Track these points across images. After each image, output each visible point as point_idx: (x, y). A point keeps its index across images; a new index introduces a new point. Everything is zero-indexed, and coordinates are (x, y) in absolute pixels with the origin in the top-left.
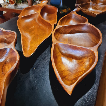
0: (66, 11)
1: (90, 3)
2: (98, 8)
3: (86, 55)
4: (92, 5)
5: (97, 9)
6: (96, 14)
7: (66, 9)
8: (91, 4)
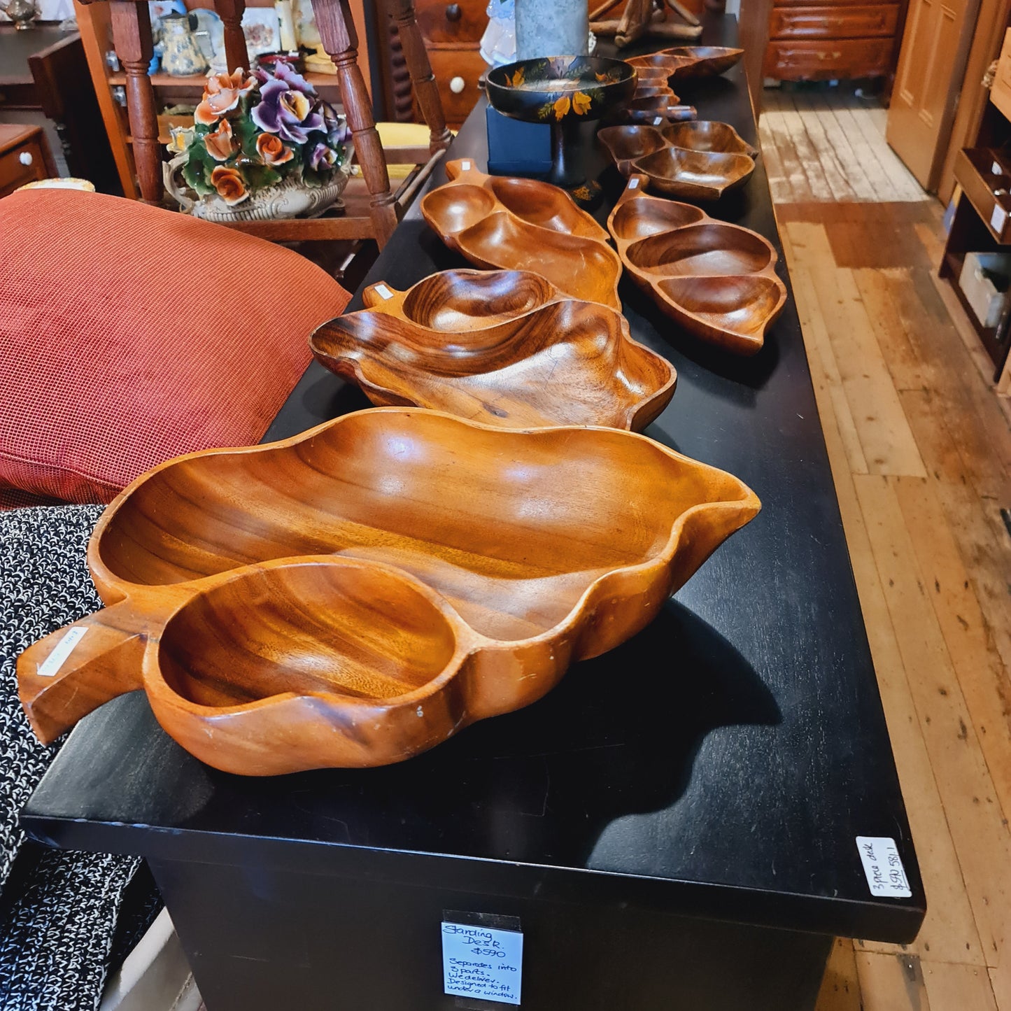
0: (589, 193)
1: (667, 150)
2: (704, 168)
3: (749, 296)
4: (679, 158)
5: (704, 172)
6: (721, 189)
7: (584, 188)
8: (674, 155)
